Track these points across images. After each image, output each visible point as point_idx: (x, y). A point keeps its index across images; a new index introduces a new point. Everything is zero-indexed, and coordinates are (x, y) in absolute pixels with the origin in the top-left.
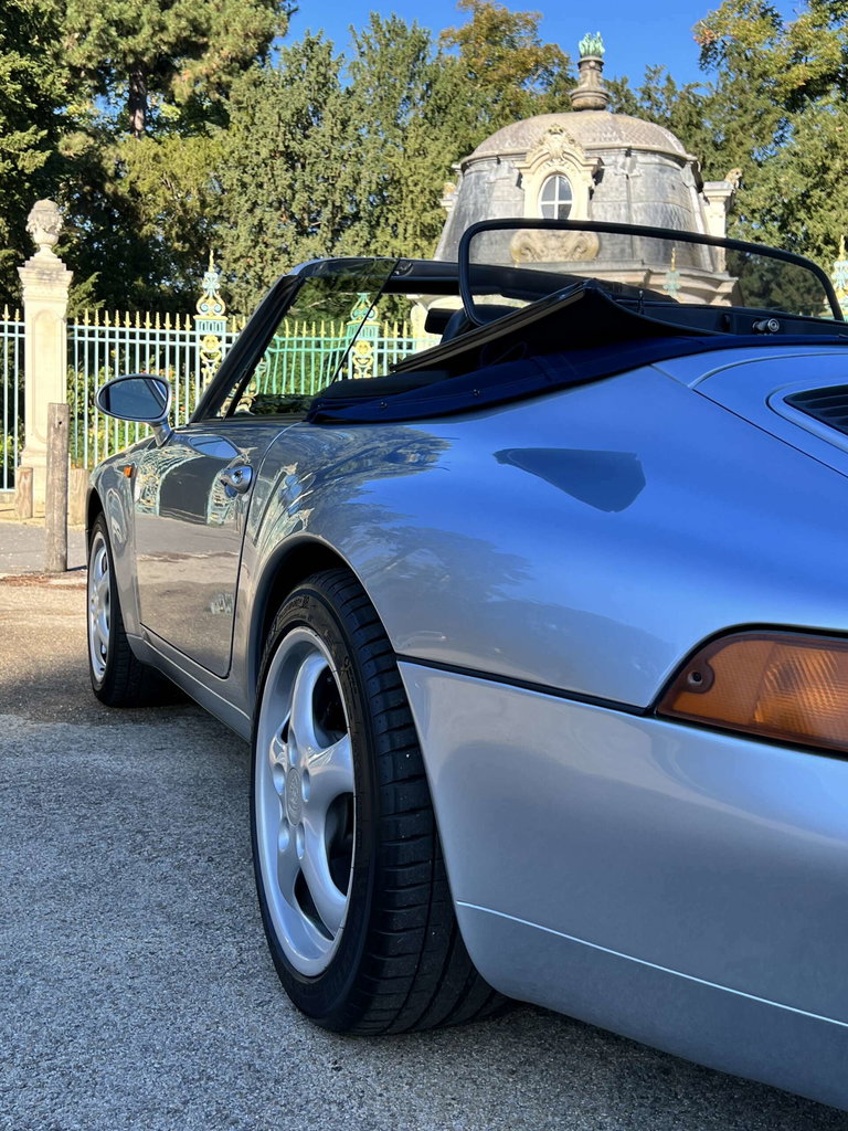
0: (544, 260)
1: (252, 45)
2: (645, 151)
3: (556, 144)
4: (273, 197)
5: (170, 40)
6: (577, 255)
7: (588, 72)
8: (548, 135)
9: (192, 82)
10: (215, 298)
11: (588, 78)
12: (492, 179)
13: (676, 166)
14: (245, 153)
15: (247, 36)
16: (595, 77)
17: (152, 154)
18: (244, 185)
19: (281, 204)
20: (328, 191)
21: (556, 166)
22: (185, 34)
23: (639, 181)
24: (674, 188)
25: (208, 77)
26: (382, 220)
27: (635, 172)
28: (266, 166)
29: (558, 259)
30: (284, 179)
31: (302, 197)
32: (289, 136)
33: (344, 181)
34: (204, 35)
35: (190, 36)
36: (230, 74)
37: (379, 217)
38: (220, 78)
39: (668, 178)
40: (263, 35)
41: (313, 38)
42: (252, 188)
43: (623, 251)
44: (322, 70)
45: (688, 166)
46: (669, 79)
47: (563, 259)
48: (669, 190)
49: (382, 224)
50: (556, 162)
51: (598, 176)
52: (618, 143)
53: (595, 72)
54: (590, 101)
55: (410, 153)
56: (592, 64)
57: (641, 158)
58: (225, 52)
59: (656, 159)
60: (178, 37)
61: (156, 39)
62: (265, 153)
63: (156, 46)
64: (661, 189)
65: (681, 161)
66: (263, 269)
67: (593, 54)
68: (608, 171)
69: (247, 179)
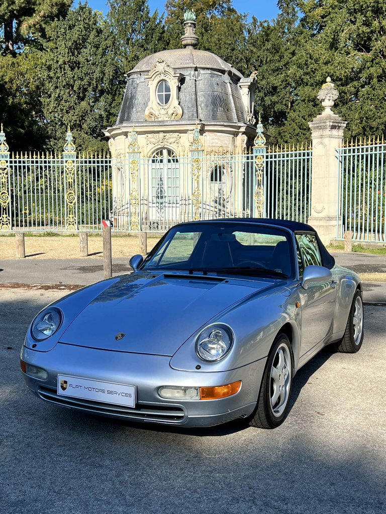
0: (160, 119)
1: (55, 10)
2: (204, 69)
3: (161, 67)
4: (64, 83)
5: (17, 8)
6: (173, 117)
7: (188, 28)
8: (158, 63)
9: (28, 28)
10: (4, 144)
11: (188, 31)
12: (138, 82)
13: (220, 74)
14: (51, 62)
15: (52, 5)
16: (191, 31)
17: (10, 63)
18: (51, 78)
19: (69, 86)
20: (91, 79)
21: (162, 77)
22: (23, 5)
23: (201, 82)
24: (218, 84)
25: (34, 25)
26: (117, 92)
27: (199, 78)
28: (61, 68)
29: (166, 119)
30: (70, 73)
31: (78, 83)
32: (71, 54)
33: (97, 74)
34: (34, 4)
35: (26, 6)
36: (45, 23)
37: (116, 91)
38: (41, 25)
39: (215, 80)
40: (61, 4)
41: (83, 4)
42: (55, 79)
43: (193, 115)
44: (87, 21)
45: (226, 73)
46: (254, 18)
47: (167, 119)
48: (215, 86)
49: (117, 94)
50: (162, 75)
51: (182, 80)
52: (191, 65)
53: (191, 28)
54: (189, 41)
55: (129, 59)
56: (190, 24)
57: (202, 71)
58: (42, 14)
59: (209, 72)
60: (20, 7)
61: (10, 8)
62: (61, 62)
63: (10, 12)
64: (211, 85)
65: (223, 72)
66: (62, 117)
67: (190, 20)
68: (187, 78)
69: (52, 74)
